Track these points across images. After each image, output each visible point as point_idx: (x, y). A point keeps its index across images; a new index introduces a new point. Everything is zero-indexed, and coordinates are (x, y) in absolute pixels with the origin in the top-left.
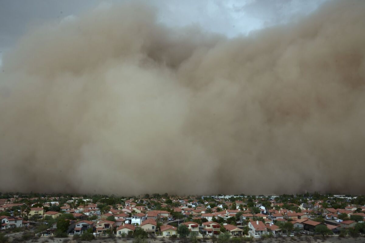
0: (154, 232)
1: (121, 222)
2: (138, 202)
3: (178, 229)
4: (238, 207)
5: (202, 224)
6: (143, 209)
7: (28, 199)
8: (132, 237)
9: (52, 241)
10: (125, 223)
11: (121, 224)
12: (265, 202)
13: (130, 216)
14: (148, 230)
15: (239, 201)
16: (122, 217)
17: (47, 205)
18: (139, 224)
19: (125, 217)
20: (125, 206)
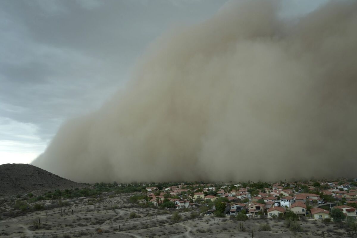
0: (304, 215)
1: (271, 204)
2: (285, 186)
3: (331, 213)
6: (290, 192)
7: (191, 185)
8: (283, 219)
9: (213, 220)
10: (274, 206)
11: (271, 207)
13: (279, 199)
14: (297, 212)
16: (271, 199)
17: (206, 190)
18: (288, 206)
19: (274, 200)
20: (273, 189)
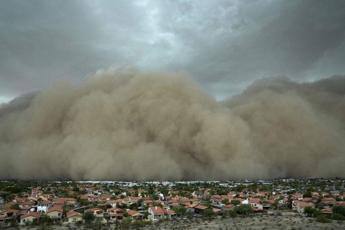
0: (60, 219)
1: (26, 210)
2: (45, 190)
3: (84, 215)
4: (140, 194)
5: (106, 210)
6: (49, 197)
8: (37, 225)
10: (30, 211)
11: (26, 213)
12: (163, 190)
13: (36, 204)
14: (53, 217)
15: (141, 189)
16: (28, 205)
18: (45, 211)
19: (31, 205)
20: (32, 193)
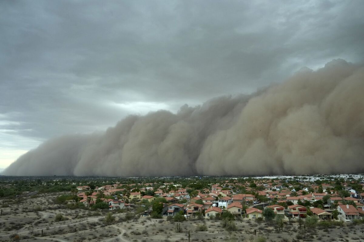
0: (240, 215)
1: (209, 205)
2: (224, 187)
3: (264, 212)
4: (325, 190)
5: (287, 207)
6: (228, 193)
7: (127, 185)
8: (220, 219)
9: (150, 221)
10: (212, 207)
11: (209, 207)
12: (355, 185)
13: (217, 200)
14: (234, 213)
15: (326, 184)
16: (210, 200)
17: (143, 190)
18: (226, 207)
19: (212, 200)
20: (212, 190)
